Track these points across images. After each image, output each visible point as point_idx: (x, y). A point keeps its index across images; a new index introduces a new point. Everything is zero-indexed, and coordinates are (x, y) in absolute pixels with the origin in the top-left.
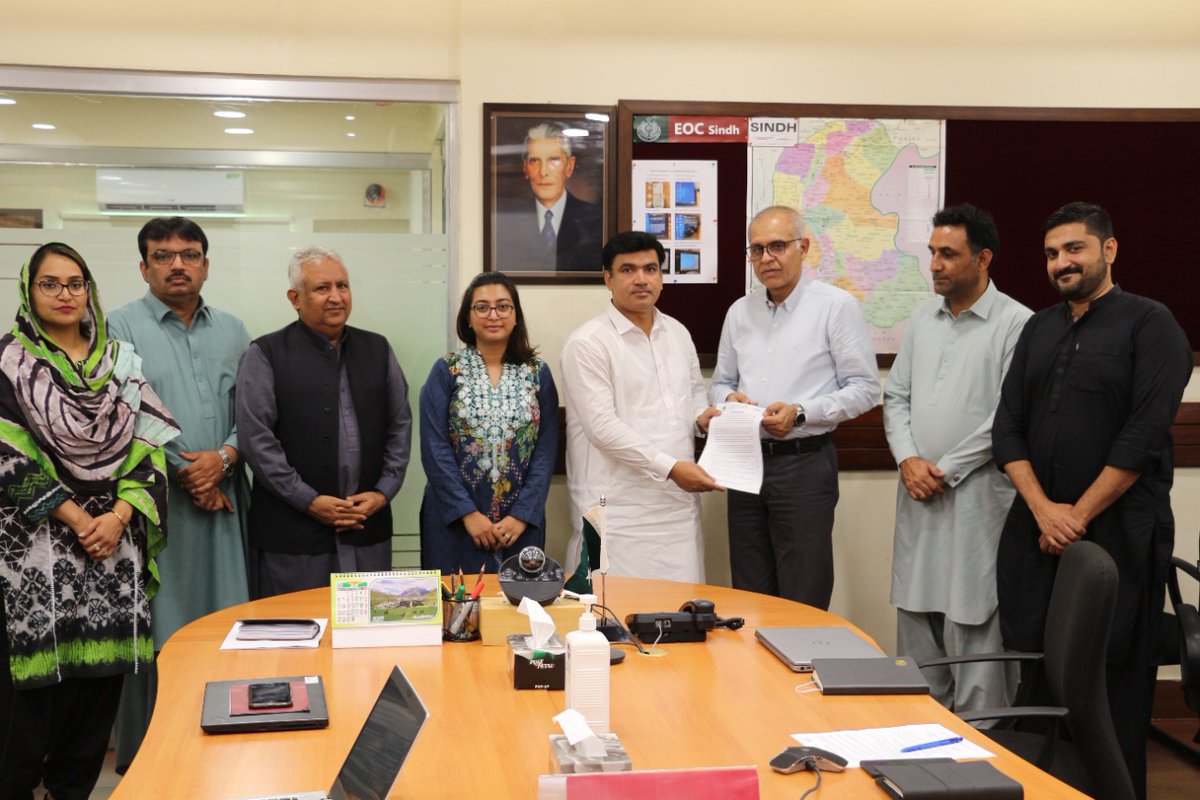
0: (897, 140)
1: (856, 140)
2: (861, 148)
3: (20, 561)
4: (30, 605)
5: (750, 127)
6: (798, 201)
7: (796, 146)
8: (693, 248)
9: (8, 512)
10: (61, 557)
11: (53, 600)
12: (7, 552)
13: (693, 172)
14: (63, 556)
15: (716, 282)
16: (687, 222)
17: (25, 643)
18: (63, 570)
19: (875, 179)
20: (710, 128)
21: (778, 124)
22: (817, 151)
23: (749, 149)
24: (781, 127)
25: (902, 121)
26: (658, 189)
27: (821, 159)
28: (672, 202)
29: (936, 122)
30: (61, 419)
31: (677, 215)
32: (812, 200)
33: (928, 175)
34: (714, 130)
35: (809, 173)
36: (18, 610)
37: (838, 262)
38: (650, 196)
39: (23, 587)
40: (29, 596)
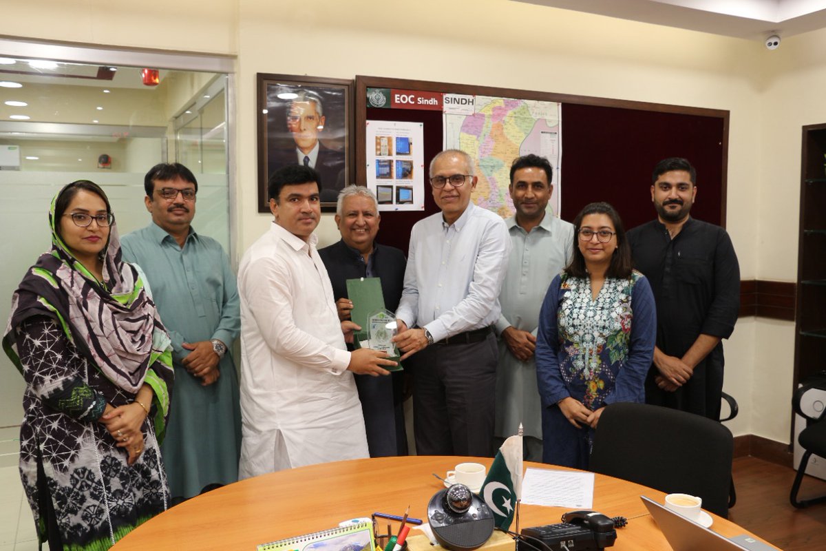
0: (534, 114)
1: (510, 113)
2: (513, 118)
3: (66, 463)
4: (83, 500)
5: (444, 100)
6: (475, 153)
7: (474, 115)
8: (408, 185)
9: (54, 419)
10: (105, 454)
11: (105, 492)
12: (54, 455)
13: (408, 130)
14: (108, 453)
15: (423, 209)
16: (404, 166)
17: (80, 534)
18: (109, 466)
19: (522, 139)
20: (419, 99)
21: (462, 99)
22: (486, 119)
23: (444, 115)
24: (464, 101)
25: (537, 101)
26: (384, 142)
27: (489, 125)
28: (394, 151)
29: (555, 104)
30: (114, 334)
31: (397, 161)
32: (484, 153)
33: (552, 138)
34: (421, 101)
35: (482, 134)
36: (71, 506)
37: (500, 195)
38: (378, 147)
39: (74, 486)
40: (81, 493)
